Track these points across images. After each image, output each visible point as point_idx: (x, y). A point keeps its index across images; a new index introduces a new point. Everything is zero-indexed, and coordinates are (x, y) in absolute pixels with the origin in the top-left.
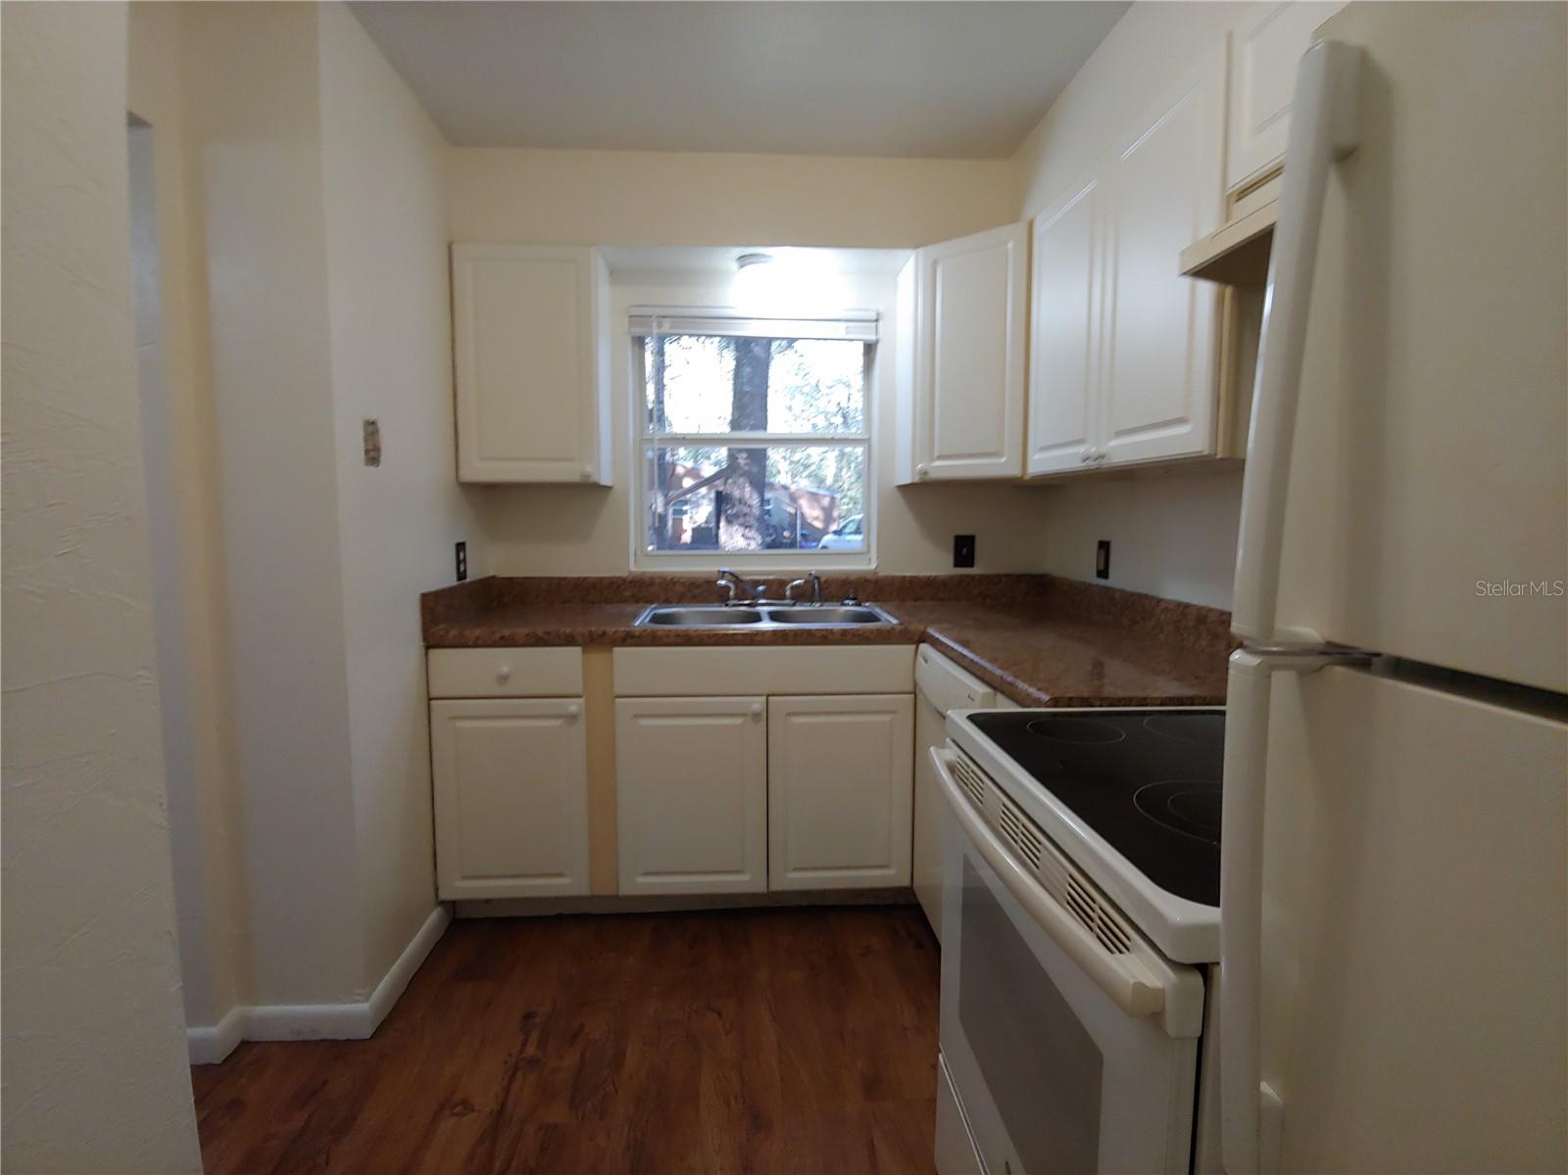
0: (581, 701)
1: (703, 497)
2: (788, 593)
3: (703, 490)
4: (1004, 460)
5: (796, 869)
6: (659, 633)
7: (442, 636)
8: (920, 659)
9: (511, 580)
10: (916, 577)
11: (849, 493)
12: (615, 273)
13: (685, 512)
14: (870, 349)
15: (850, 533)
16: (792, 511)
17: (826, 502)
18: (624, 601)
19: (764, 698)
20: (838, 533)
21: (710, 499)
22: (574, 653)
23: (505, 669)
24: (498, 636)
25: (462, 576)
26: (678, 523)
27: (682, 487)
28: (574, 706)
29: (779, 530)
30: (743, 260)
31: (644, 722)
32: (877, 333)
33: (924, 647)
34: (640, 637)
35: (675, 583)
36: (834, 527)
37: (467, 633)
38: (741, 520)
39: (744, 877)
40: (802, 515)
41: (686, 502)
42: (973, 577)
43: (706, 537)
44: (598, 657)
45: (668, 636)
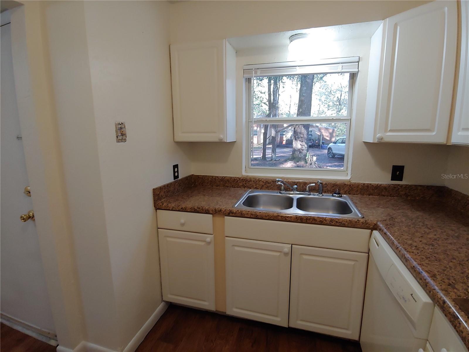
0: (213, 236)
1: (290, 130)
2: (307, 189)
3: (290, 128)
4: (434, 133)
5: (301, 320)
6: (244, 212)
7: (161, 205)
8: (373, 240)
9: (198, 177)
10: (370, 184)
11: (340, 128)
12: (238, 52)
13: (284, 135)
14: (353, 76)
15: (339, 143)
16: (320, 134)
17: (331, 131)
18: (239, 187)
19: (291, 245)
20: (335, 143)
21: (292, 131)
22: (209, 217)
23: (182, 221)
24: (180, 207)
25: (176, 177)
26: (282, 138)
27: (283, 127)
28: (209, 238)
29: (315, 141)
30: (292, 38)
31: (237, 248)
32: (358, 68)
33: (376, 233)
34: (235, 213)
35: (259, 181)
36: (333, 140)
37: (169, 205)
38: (300, 139)
39: (278, 319)
40: (322, 135)
41: (284, 132)
42: (401, 186)
43: (289, 143)
44: (218, 219)
45: (247, 214)
